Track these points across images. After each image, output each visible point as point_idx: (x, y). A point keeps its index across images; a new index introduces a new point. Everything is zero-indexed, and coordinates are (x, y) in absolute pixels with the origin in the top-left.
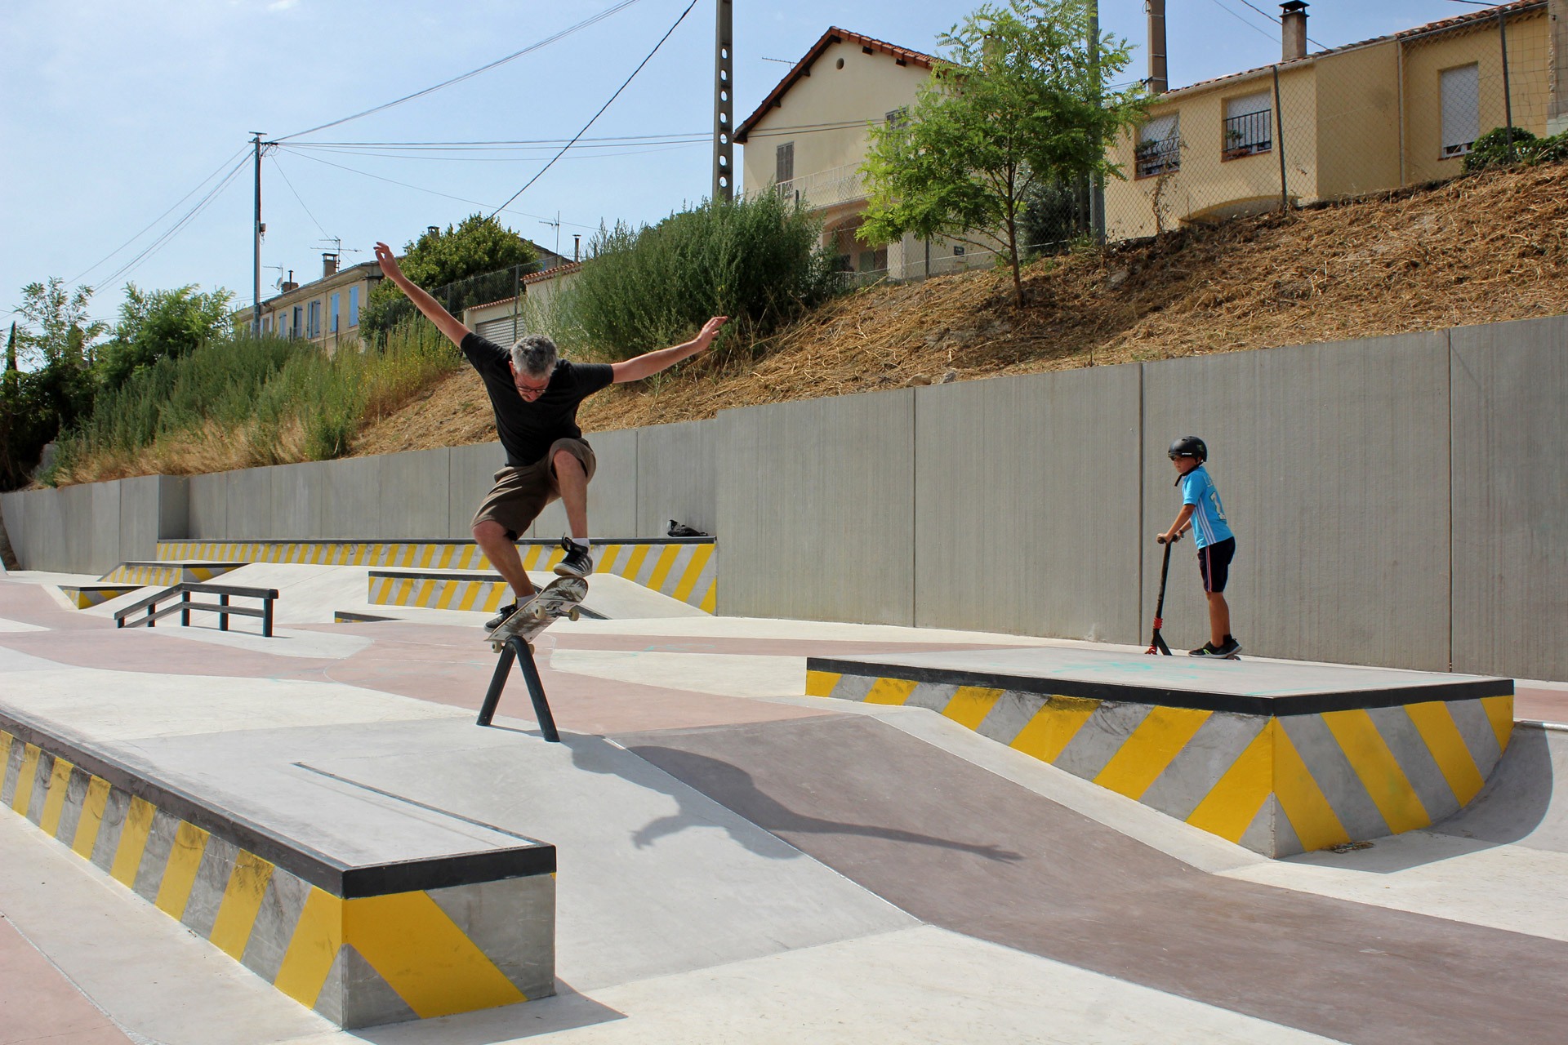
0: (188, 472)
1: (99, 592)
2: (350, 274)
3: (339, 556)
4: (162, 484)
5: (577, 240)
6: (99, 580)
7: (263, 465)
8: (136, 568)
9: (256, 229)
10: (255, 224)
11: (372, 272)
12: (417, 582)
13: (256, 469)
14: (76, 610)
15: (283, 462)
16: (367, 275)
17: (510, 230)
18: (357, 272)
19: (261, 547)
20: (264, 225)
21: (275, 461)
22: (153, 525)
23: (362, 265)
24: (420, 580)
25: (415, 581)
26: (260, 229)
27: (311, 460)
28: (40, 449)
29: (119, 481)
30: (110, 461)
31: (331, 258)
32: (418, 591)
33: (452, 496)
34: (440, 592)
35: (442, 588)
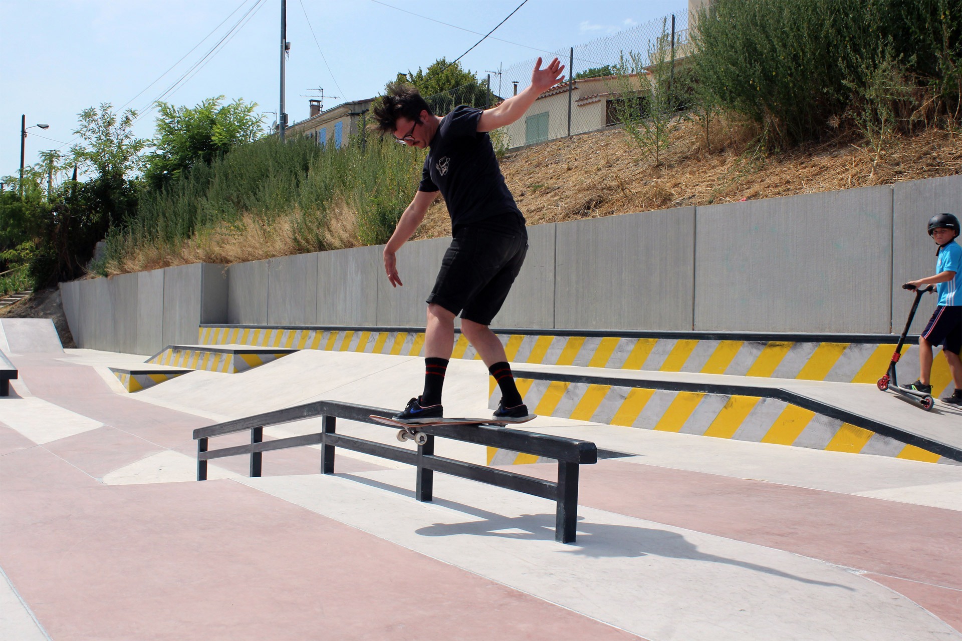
0: (228, 261)
1: (148, 375)
2: (336, 111)
4: (205, 273)
5: (516, 86)
6: (147, 362)
7: (308, 251)
8: (183, 352)
9: (282, 46)
10: (282, 43)
11: (354, 110)
12: (575, 387)
13: (301, 257)
14: (126, 394)
15: (331, 247)
16: (350, 112)
17: (469, 73)
18: (341, 110)
20: (289, 43)
21: (322, 246)
22: (195, 311)
23: (347, 104)
24: (580, 384)
25: (570, 385)
26: (286, 47)
27: (364, 245)
28: (94, 245)
29: (163, 269)
30: (153, 253)
31: (316, 103)
32: (576, 399)
33: (558, 279)
34: (619, 403)
35: (622, 397)
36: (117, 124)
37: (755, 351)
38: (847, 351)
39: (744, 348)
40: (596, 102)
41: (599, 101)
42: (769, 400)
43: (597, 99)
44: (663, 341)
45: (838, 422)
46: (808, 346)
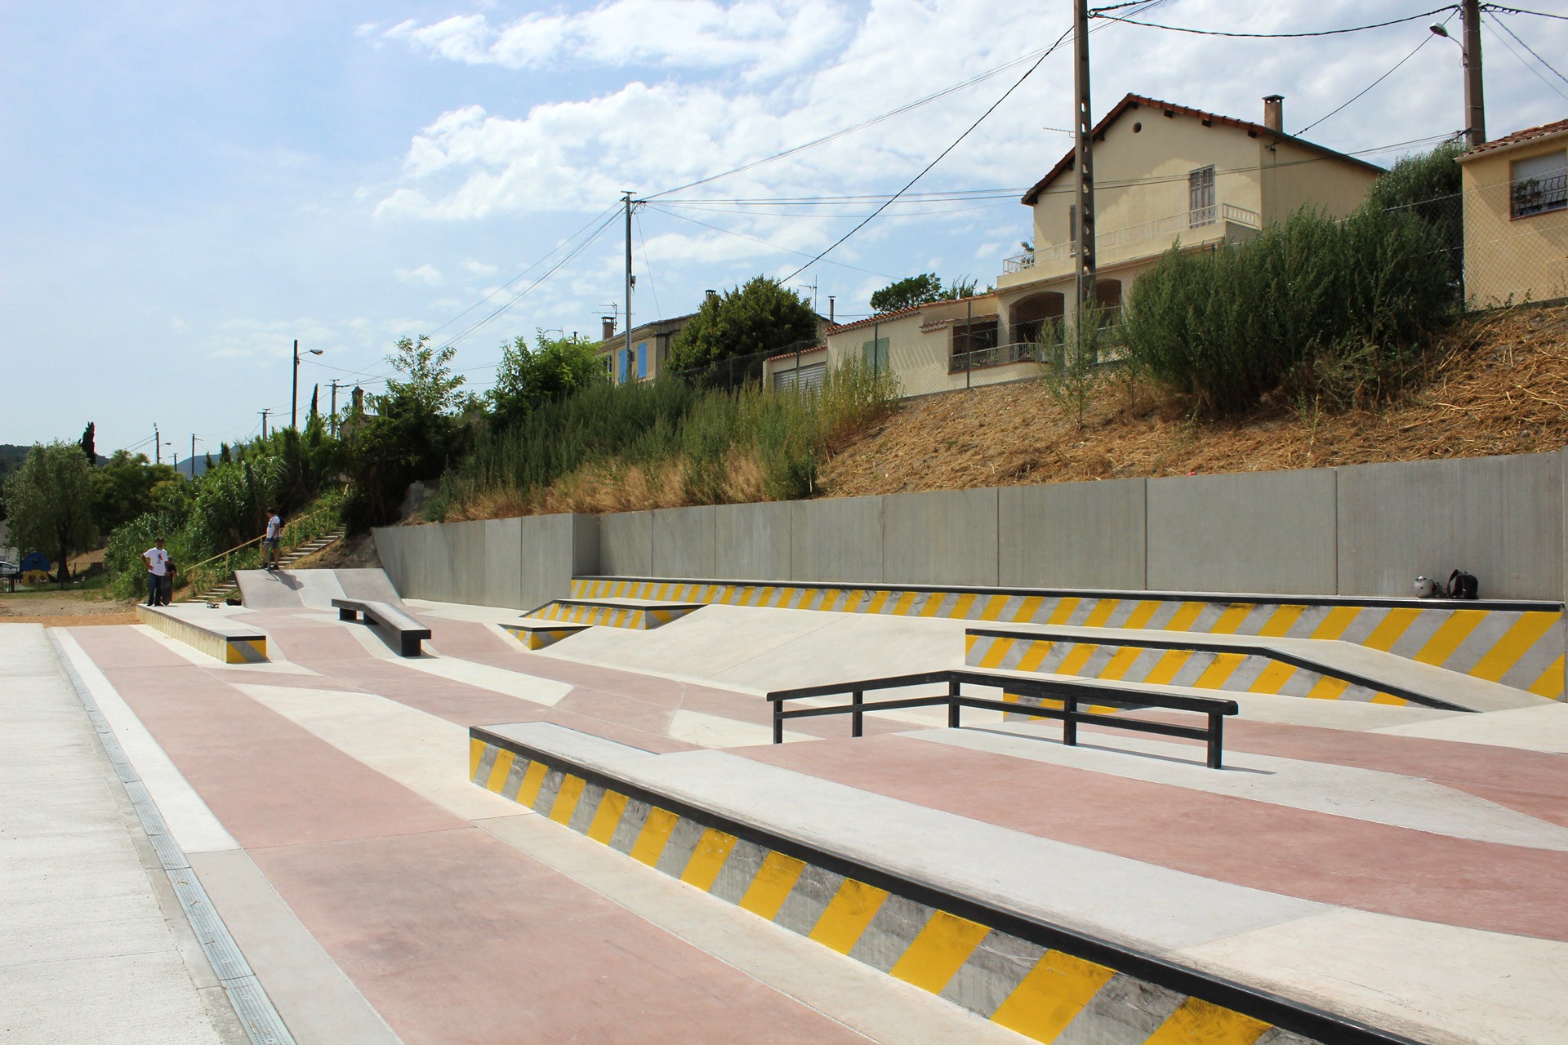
0: (599, 511)
1: (549, 632)
2: (639, 332)
3: (844, 602)
4: (577, 525)
5: (832, 301)
6: (522, 616)
7: (703, 503)
8: (574, 607)
9: (627, 281)
10: (627, 277)
11: (661, 330)
12: (1061, 646)
13: (695, 510)
14: (528, 651)
15: (731, 501)
16: (656, 333)
17: (789, 290)
18: (646, 330)
19: (723, 589)
20: (634, 277)
21: (719, 499)
22: (567, 563)
23: (652, 324)
24: (1065, 643)
25: (1055, 644)
26: (631, 281)
27: (774, 500)
28: (408, 486)
29: (520, 518)
30: (501, 499)
31: (609, 321)
32: (1061, 656)
33: (1002, 540)
34: (1106, 660)
35: (1111, 655)
36: (434, 359)
37: (1218, 611)
38: (1305, 612)
39: (1207, 610)
40: (942, 328)
41: (946, 327)
42: (1255, 657)
43: (943, 326)
44: (1126, 602)
45: (1318, 675)
46: (1269, 607)
